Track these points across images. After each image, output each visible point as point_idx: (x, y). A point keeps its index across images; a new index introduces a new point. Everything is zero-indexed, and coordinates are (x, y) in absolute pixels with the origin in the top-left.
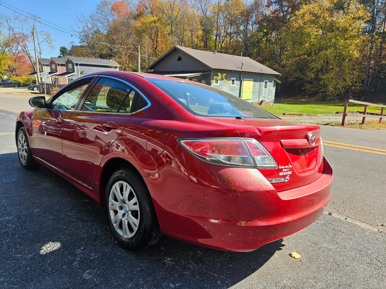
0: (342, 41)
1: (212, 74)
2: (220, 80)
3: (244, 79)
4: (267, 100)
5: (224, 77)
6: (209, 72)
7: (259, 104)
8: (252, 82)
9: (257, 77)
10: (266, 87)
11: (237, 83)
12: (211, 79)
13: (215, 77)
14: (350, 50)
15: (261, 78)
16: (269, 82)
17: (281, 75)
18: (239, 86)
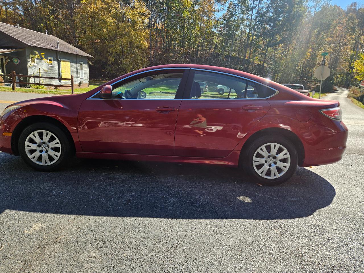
0: (133, 32)
1: (27, 52)
2: (37, 59)
3: (61, 59)
4: (84, 82)
5: (43, 56)
6: (23, 50)
7: (78, 86)
8: (69, 63)
9: (73, 58)
10: (82, 69)
11: (55, 63)
12: (27, 57)
13: (31, 56)
14: (141, 40)
15: (76, 59)
16: (84, 64)
17: (94, 57)
18: (57, 67)
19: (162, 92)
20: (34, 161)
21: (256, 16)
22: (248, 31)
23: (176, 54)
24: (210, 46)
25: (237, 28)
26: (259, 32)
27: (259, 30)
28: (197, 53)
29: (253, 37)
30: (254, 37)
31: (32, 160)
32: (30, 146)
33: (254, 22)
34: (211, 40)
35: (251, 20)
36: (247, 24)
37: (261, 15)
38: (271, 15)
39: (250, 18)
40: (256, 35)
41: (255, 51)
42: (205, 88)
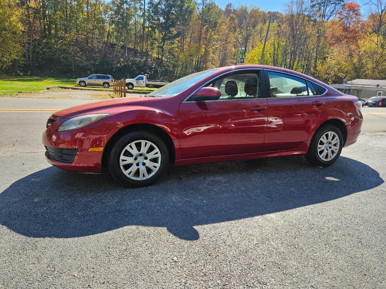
19: (61, 87)
20: (131, 177)
21: (149, 6)
22: (142, 21)
23: (60, 41)
24: (101, 35)
25: (129, 17)
26: (154, 24)
27: (154, 22)
28: (87, 41)
29: (148, 29)
30: (150, 29)
31: (128, 176)
32: (126, 160)
33: (147, 12)
34: (103, 28)
35: (145, 10)
36: (141, 15)
37: (154, 6)
38: (164, 7)
39: (143, 7)
40: (151, 27)
41: (152, 44)
42: (111, 81)
